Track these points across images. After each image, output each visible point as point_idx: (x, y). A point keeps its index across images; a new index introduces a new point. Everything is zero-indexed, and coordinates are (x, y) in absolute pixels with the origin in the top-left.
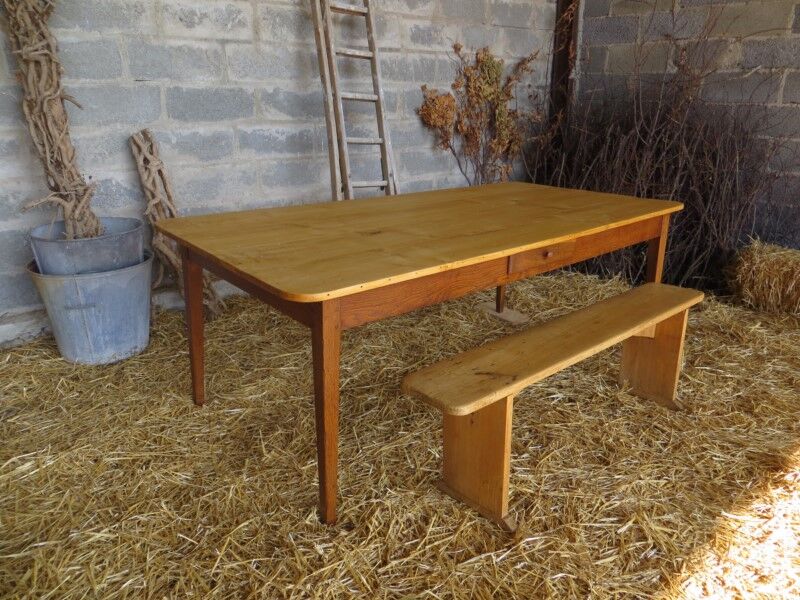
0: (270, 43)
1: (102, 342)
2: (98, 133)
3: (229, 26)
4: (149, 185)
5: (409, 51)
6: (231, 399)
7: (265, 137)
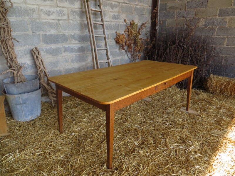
0: (72, 20)
1: (27, 115)
2: (21, 49)
3: (60, 15)
4: (38, 64)
5: (112, 22)
6: (71, 130)
7: (71, 48)
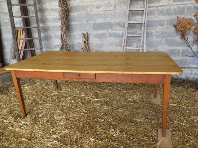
0: (119, 9)
2: (79, 33)
3: (108, 7)
5: (171, 5)
7: (116, 34)
